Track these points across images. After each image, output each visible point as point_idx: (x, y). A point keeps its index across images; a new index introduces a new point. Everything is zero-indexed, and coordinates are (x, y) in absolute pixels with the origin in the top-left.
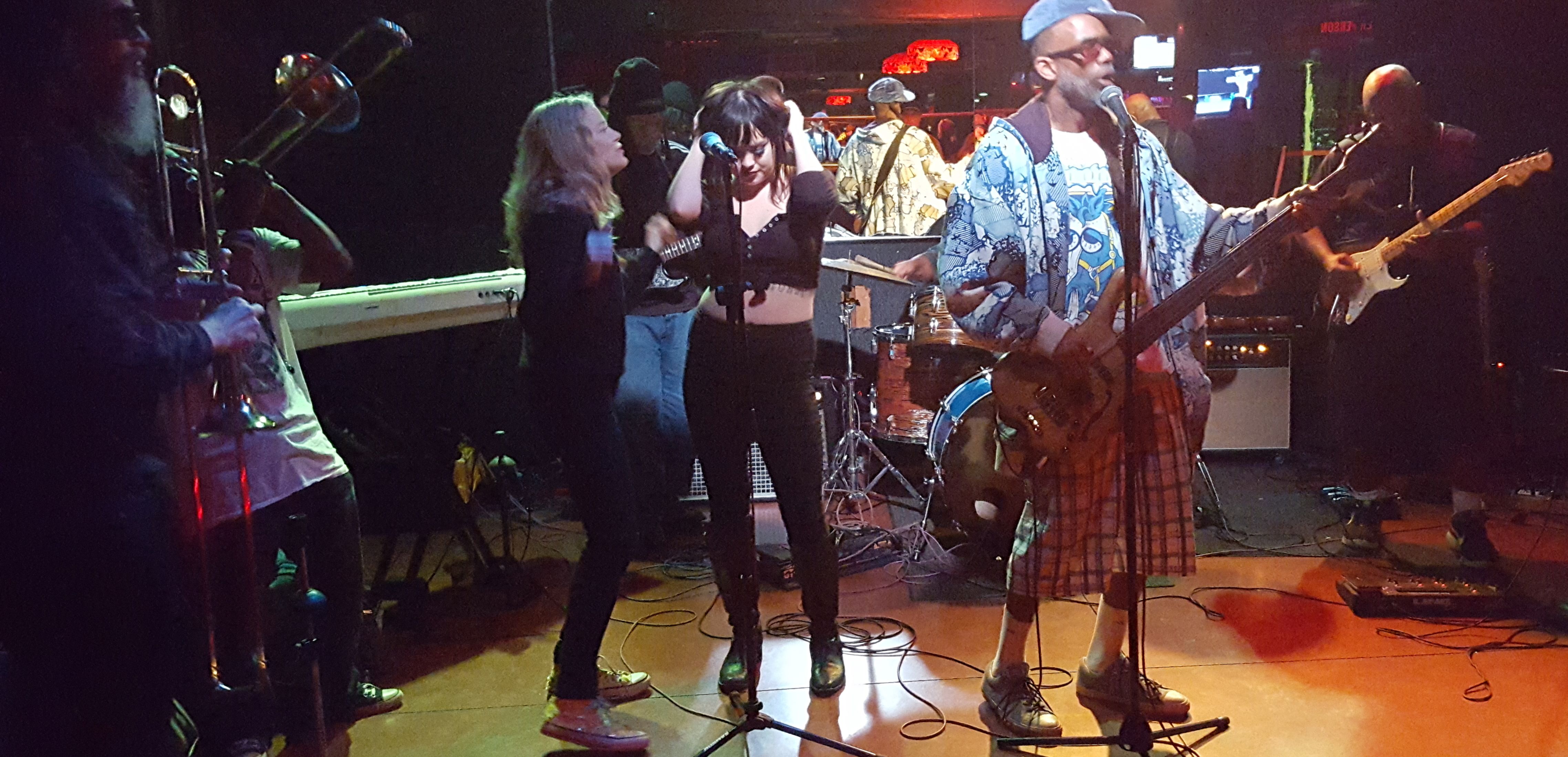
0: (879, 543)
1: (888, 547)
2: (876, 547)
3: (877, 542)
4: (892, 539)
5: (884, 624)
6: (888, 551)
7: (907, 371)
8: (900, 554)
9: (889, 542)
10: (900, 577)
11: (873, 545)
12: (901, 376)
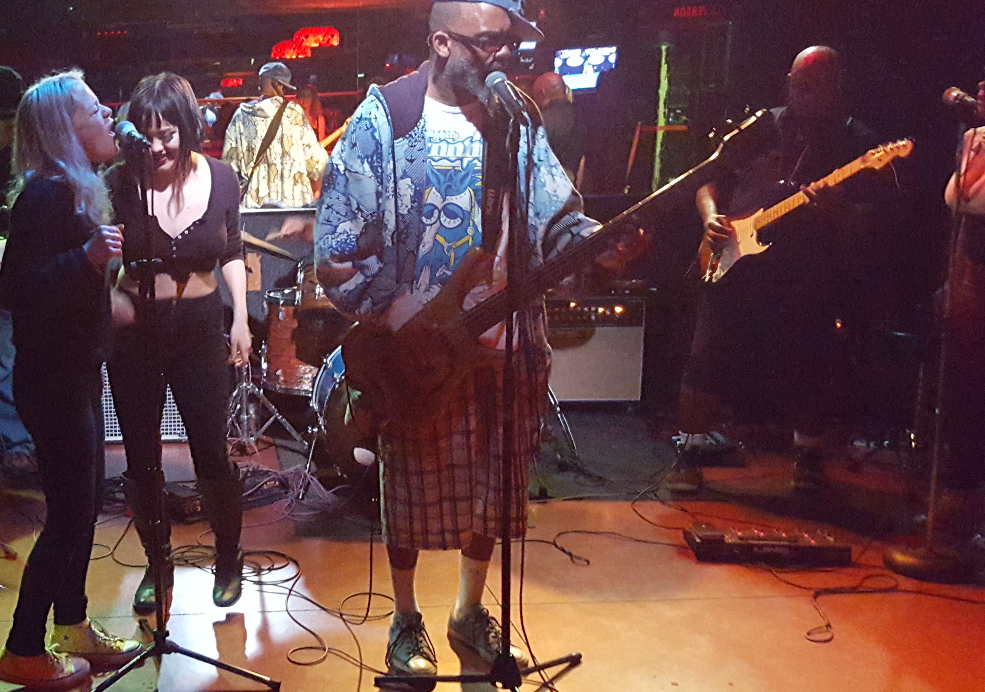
1: (276, 487)
3: (266, 483)
4: (278, 480)
5: (273, 557)
6: (276, 491)
7: (294, 331)
8: (286, 493)
9: (277, 483)
10: (286, 514)
11: (263, 485)
12: (288, 335)
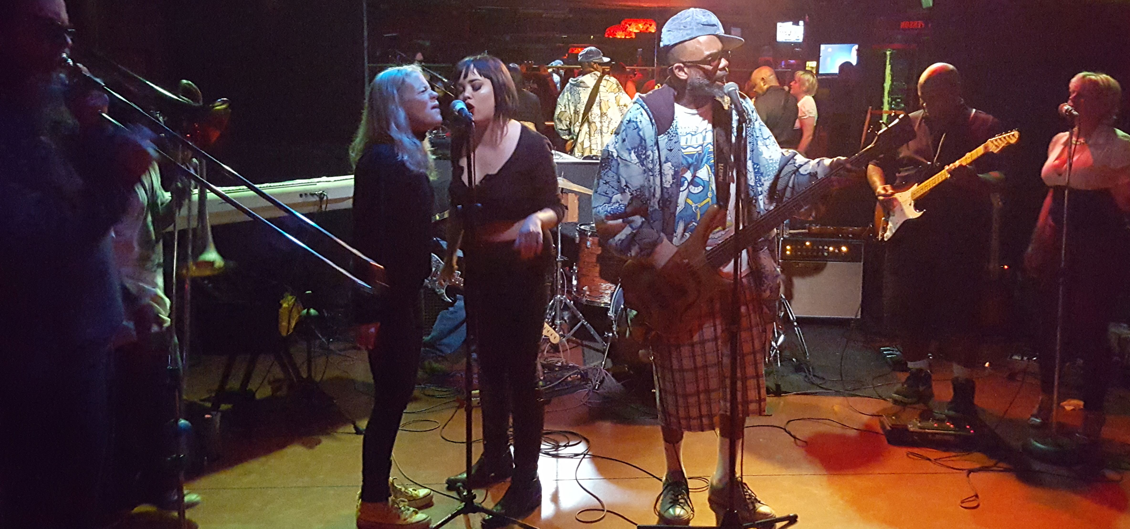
0: (571, 376)
1: (578, 379)
2: (569, 379)
3: (570, 376)
4: (580, 373)
5: (569, 436)
6: (577, 382)
7: (599, 256)
8: (586, 384)
9: (579, 376)
10: (584, 401)
11: (568, 377)
12: (594, 259)
